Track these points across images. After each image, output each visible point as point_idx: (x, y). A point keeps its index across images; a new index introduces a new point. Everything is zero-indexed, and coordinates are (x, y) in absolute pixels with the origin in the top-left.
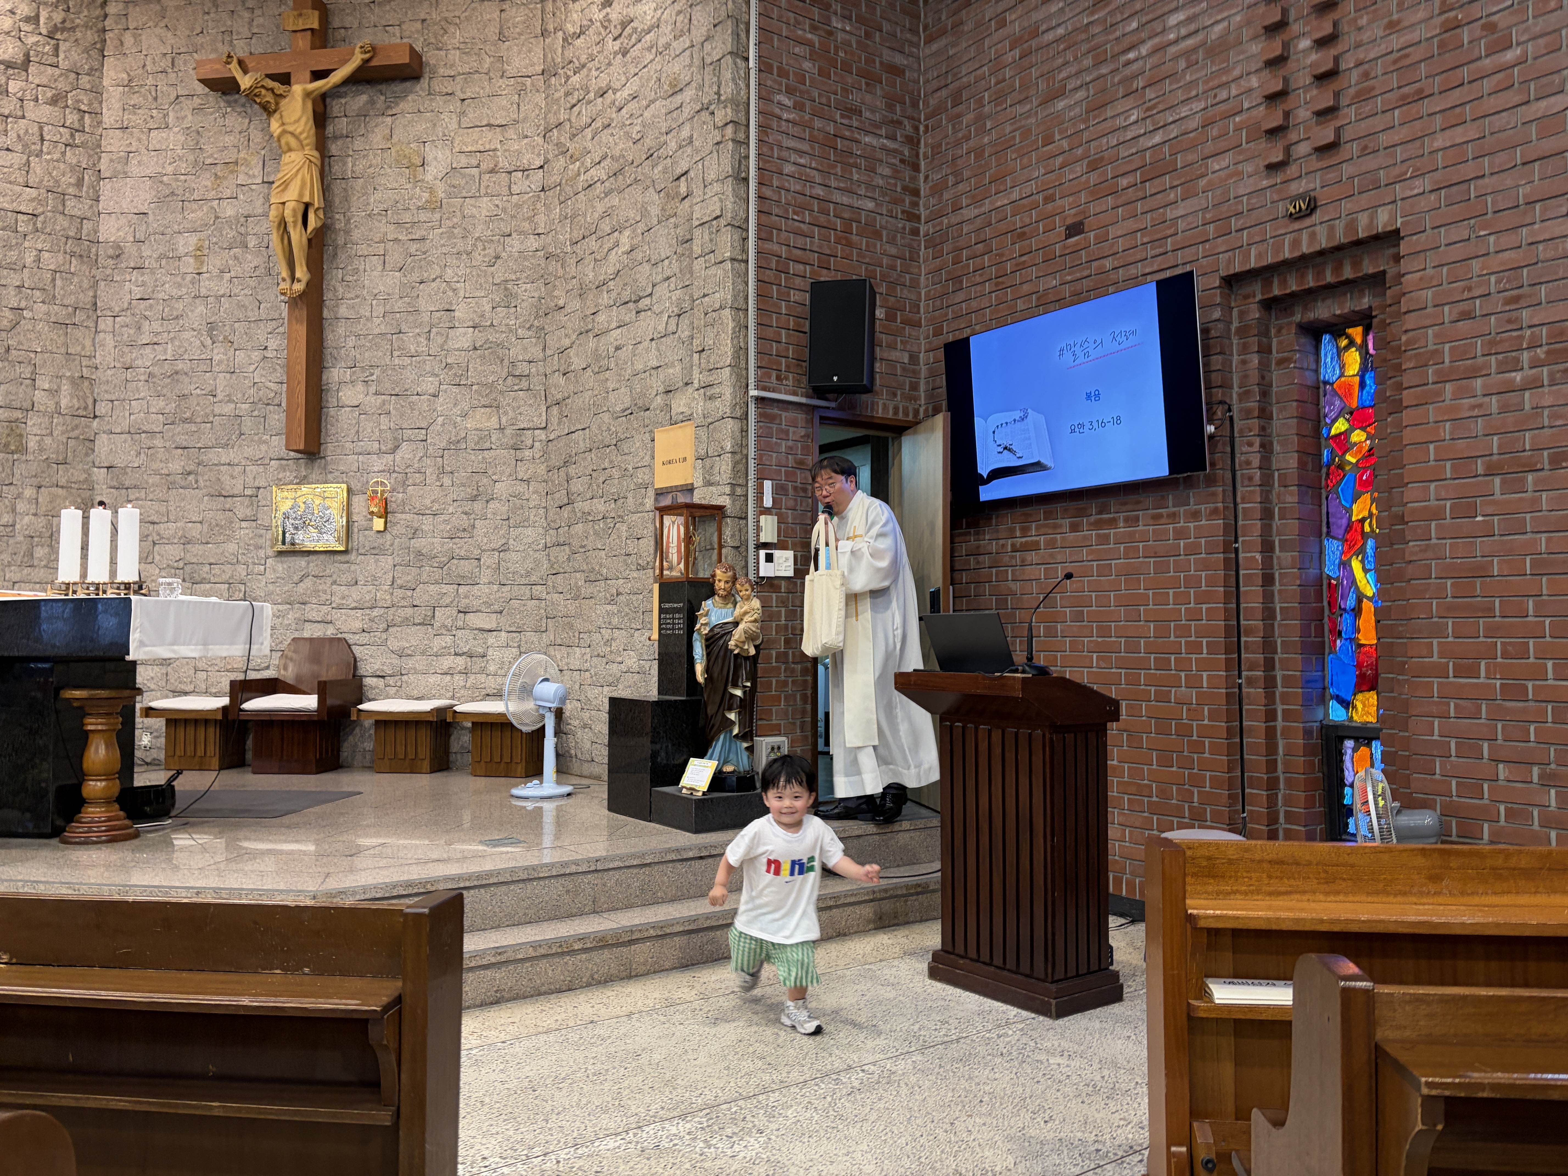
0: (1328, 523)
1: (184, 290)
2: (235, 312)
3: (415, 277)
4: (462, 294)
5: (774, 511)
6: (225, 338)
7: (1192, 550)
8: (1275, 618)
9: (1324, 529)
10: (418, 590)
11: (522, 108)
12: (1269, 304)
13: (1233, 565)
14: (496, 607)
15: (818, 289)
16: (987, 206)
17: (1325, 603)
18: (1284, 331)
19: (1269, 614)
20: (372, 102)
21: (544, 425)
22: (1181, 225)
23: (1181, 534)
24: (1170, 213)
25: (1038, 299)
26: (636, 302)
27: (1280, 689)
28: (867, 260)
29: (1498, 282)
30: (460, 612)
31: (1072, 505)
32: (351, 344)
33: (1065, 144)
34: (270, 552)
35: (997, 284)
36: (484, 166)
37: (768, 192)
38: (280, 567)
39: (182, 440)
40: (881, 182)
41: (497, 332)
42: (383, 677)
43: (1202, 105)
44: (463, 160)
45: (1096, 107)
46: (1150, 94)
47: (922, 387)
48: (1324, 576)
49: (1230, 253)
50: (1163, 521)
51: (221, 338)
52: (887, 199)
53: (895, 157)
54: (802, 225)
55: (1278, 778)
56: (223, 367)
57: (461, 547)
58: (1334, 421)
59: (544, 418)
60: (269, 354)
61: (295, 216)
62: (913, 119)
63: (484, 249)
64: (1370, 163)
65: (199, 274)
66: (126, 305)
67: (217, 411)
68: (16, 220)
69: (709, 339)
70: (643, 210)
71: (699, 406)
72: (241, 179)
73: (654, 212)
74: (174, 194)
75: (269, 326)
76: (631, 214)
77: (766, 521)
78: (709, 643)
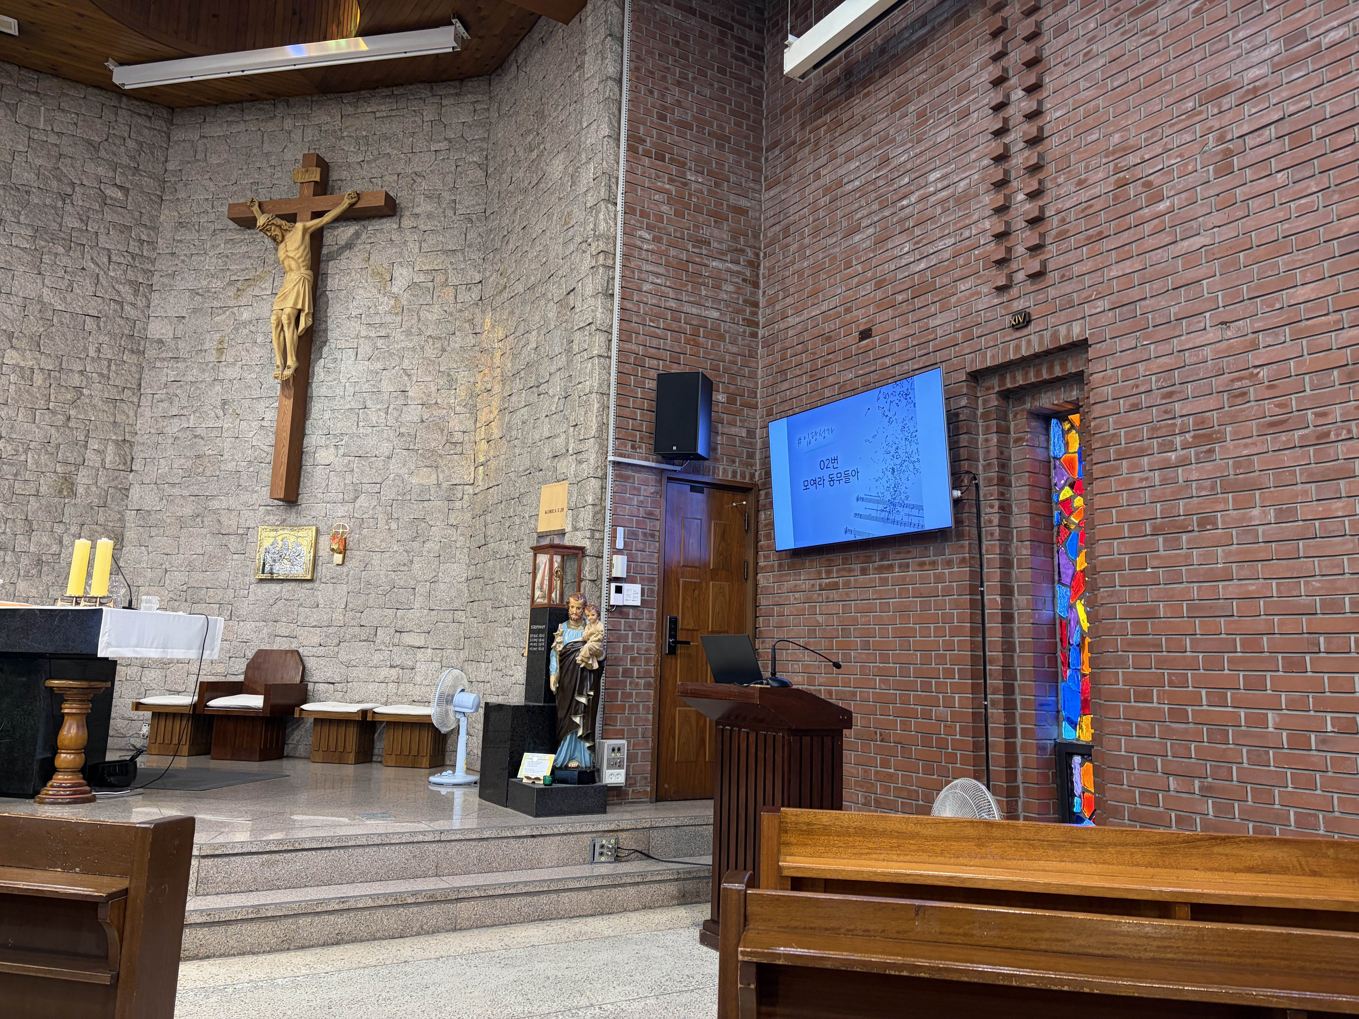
0: (1059, 572)
1: (207, 375)
2: (243, 391)
3: (379, 366)
4: (414, 379)
5: (625, 552)
6: (234, 410)
7: (947, 592)
8: (1014, 651)
9: (1056, 578)
10: (365, 612)
11: (468, 238)
12: (1006, 395)
13: (979, 605)
14: (425, 628)
15: (664, 379)
16: (806, 315)
17: (1058, 640)
18: (1018, 416)
19: (1008, 647)
20: (357, 234)
21: (472, 482)
22: (939, 332)
23: (939, 579)
24: (932, 323)
25: (839, 388)
26: (538, 387)
27: (1019, 711)
28: (712, 357)
29: (1157, 381)
30: (396, 631)
31: (862, 553)
32: (327, 417)
33: (859, 268)
34: (253, 580)
35: (811, 376)
36: (437, 281)
37: (629, 305)
38: (259, 591)
39: (194, 490)
40: (725, 297)
41: (440, 408)
42: (333, 683)
43: (952, 241)
44: (422, 277)
45: (881, 241)
46: (917, 231)
47: (758, 456)
48: (1057, 616)
49: (973, 355)
50: (926, 568)
51: (231, 411)
52: (730, 309)
53: (738, 277)
54: (657, 330)
55: (1018, 787)
56: (230, 434)
57: (401, 579)
58: (1062, 488)
59: (472, 476)
60: (264, 424)
61: (289, 319)
62: (754, 247)
63: (434, 344)
64: (1067, 287)
65: (219, 362)
66: (162, 386)
67: (223, 467)
68: (85, 321)
69: (581, 416)
70: (545, 317)
71: (572, 468)
72: (256, 291)
73: (552, 318)
74: (205, 302)
75: (267, 402)
76: (538, 319)
77: (619, 560)
78: (562, 658)
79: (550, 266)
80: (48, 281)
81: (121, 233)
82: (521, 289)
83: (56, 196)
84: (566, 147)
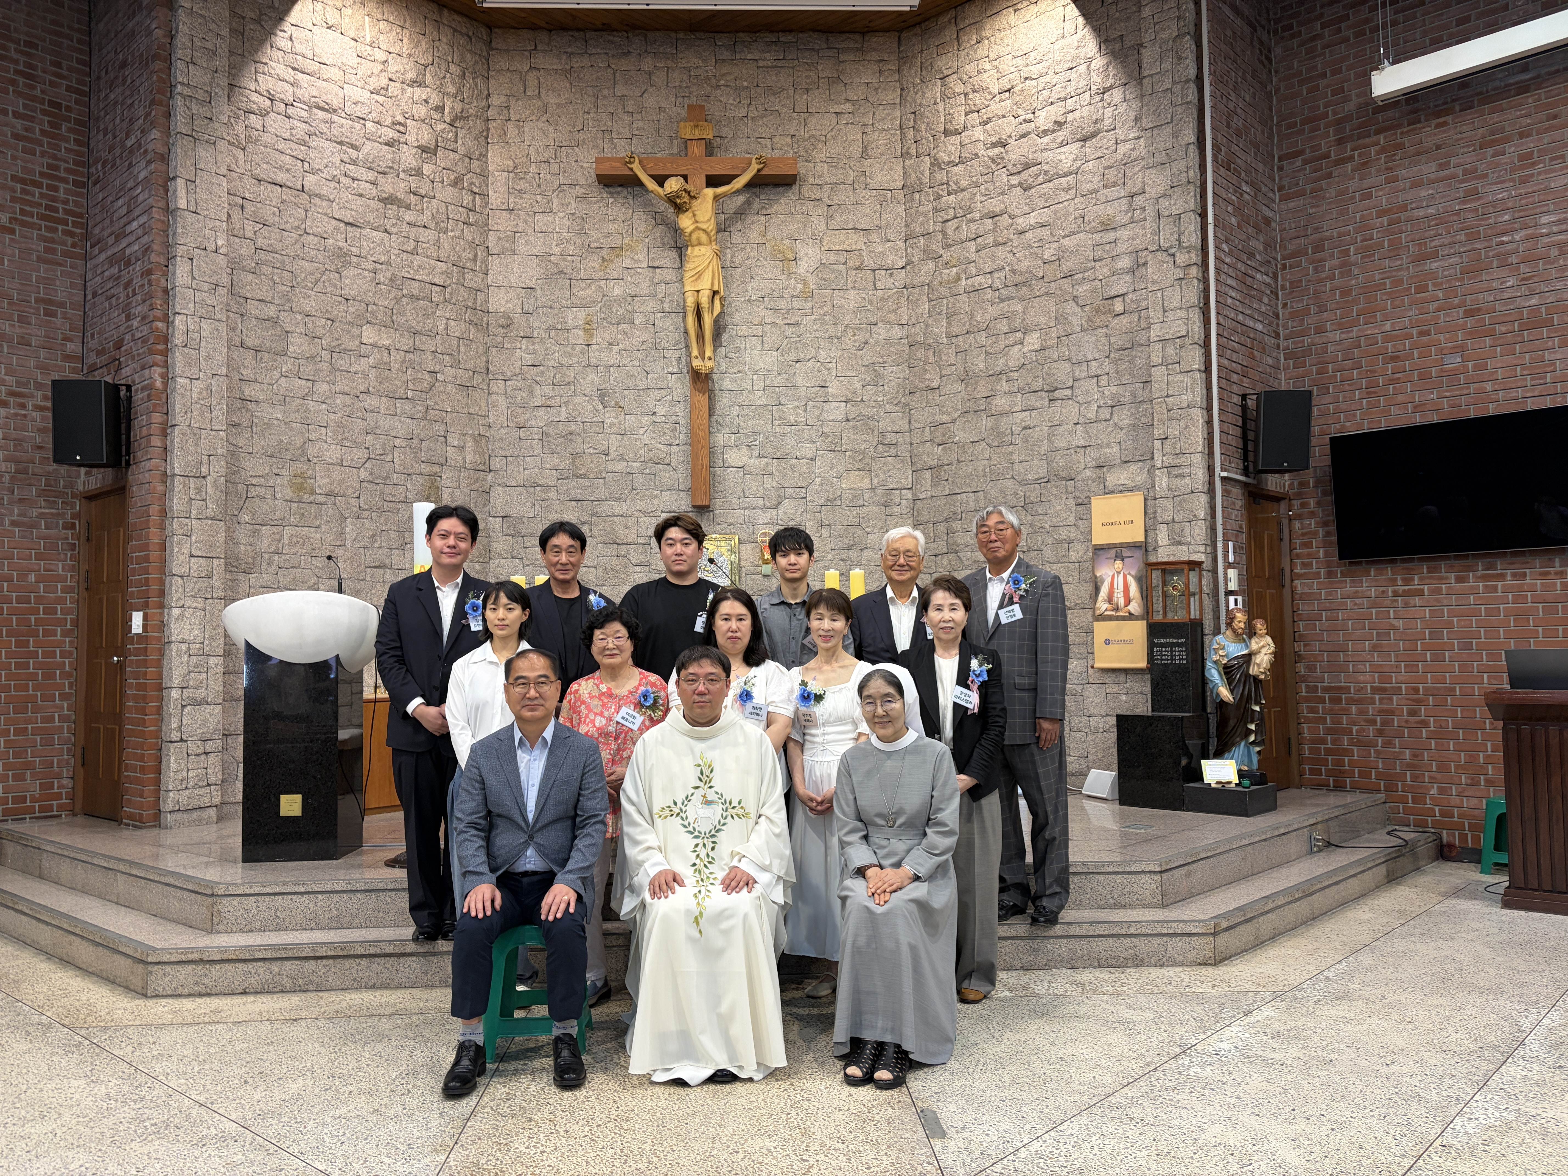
1: (575, 359)
2: (625, 381)
3: (793, 356)
4: (834, 373)
5: (1236, 566)
6: (617, 403)
11: (884, 217)
16: (1354, 333)
20: (748, 203)
21: (910, 486)
22: (1560, 365)
24: (1547, 356)
26: (1050, 391)
28: (1261, 370)
32: (735, 413)
33: (1440, 294)
36: (850, 263)
37: (1221, 320)
39: (577, 493)
40: (1264, 309)
41: (867, 406)
44: (832, 258)
45: (1470, 271)
46: (1526, 268)
50: (1550, 577)
51: (612, 404)
52: (1267, 322)
53: (1269, 290)
54: (1235, 344)
56: (615, 429)
59: (910, 480)
60: (658, 419)
63: (854, 335)
65: (588, 345)
66: (518, 371)
67: (610, 468)
68: (432, 291)
69: (1174, 430)
70: (1061, 319)
71: (1162, 482)
72: (627, 263)
73: (1076, 321)
74: (562, 272)
75: (657, 394)
76: (1042, 320)
77: (1232, 573)
78: (1228, 671)
79: (1067, 266)
80: (395, 242)
81: (455, 183)
82: (998, 284)
83: (391, 134)
84: (1085, 140)
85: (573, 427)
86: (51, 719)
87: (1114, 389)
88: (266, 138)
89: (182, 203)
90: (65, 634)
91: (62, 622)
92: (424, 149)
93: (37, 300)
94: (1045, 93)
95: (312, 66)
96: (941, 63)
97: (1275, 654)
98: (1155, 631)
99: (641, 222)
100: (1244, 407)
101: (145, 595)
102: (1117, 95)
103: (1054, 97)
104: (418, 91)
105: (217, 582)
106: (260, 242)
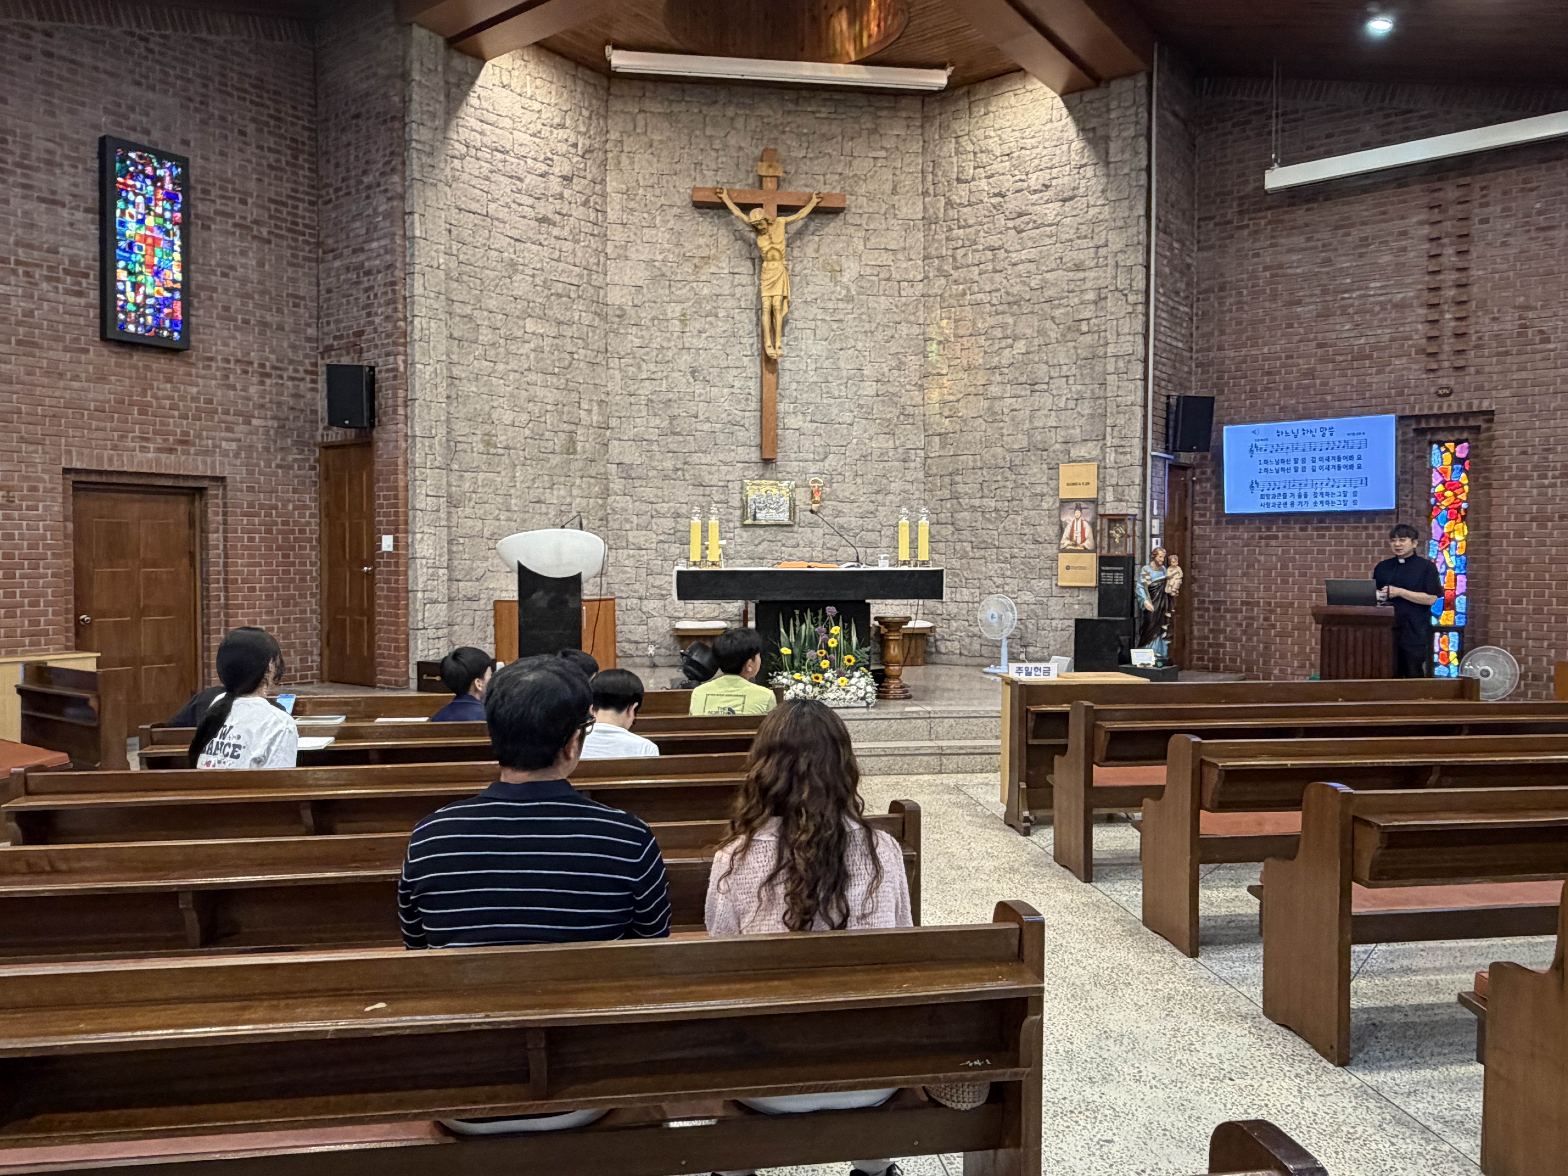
1: (673, 343)
2: (711, 361)
3: (838, 345)
4: (869, 359)
5: (1158, 517)
6: (704, 378)
10: (839, 550)
11: (908, 241)
21: (922, 447)
22: (1376, 386)
23: (1369, 536)
26: (1032, 385)
29: (1540, 441)
32: (794, 388)
33: (1301, 331)
36: (882, 276)
37: (1156, 343)
38: (745, 535)
39: (673, 447)
40: (1184, 332)
41: (892, 385)
43: (1390, 331)
44: (869, 271)
45: (1323, 316)
46: (1358, 318)
49: (1404, 405)
51: (701, 378)
56: (702, 398)
57: (869, 523)
58: (1438, 485)
59: (922, 442)
63: (883, 331)
64: (1480, 378)
65: (683, 332)
66: (629, 351)
67: (699, 428)
69: (1121, 420)
70: (1042, 332)
71: (1111, 457)
72: (713, 269)
73: (1053, 335)
74: (663, 275)
75: (734, 372)
76: (1029, 332)
77: (1156, 523)
78: (1151, 590)
79: (1050, 293)
80: (545, 252)
81: (585, 203)
82: (994, 301)
83: (544, 168)
84: (1064, 200)
85: (671, 396)
86: (305, 612)
87: (1079, 387)
88: (465, 177)
89: (417, 233)
90: (312, 548)
91: (310, 540)
92: (565, 178)
93: (288, 295)
94: (1036, 162)
95: (492, 118)
96: (956, 126)
97: (1183, 579)
98: (1104, 561)
99: (724, 237)
100: (1168, 404)
101: (396, 523)
102: (1089, 171)
103: (1043, 166)
104: (561, 131)
105: (443, 515)
106: (462, 257)
